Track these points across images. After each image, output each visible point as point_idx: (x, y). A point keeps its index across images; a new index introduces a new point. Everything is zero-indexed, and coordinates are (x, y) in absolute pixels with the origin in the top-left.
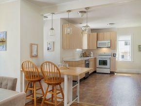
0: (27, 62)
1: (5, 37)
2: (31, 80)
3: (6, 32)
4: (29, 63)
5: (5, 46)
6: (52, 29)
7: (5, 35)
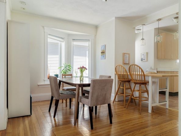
0: (119, 66)
1: (104, 49)
2: (122, 80)
3: (105, 45)
4: (120, 67)
5: (104, 56)
6: (143, 39)
7: (104, 48)
